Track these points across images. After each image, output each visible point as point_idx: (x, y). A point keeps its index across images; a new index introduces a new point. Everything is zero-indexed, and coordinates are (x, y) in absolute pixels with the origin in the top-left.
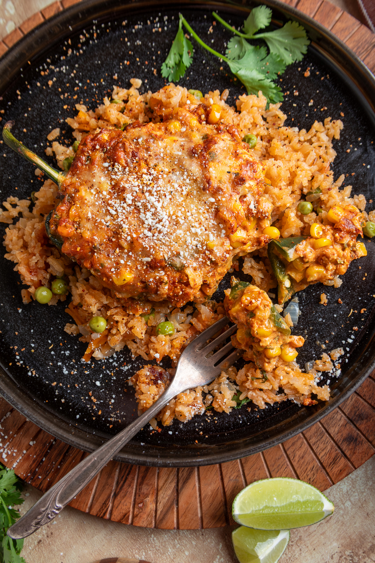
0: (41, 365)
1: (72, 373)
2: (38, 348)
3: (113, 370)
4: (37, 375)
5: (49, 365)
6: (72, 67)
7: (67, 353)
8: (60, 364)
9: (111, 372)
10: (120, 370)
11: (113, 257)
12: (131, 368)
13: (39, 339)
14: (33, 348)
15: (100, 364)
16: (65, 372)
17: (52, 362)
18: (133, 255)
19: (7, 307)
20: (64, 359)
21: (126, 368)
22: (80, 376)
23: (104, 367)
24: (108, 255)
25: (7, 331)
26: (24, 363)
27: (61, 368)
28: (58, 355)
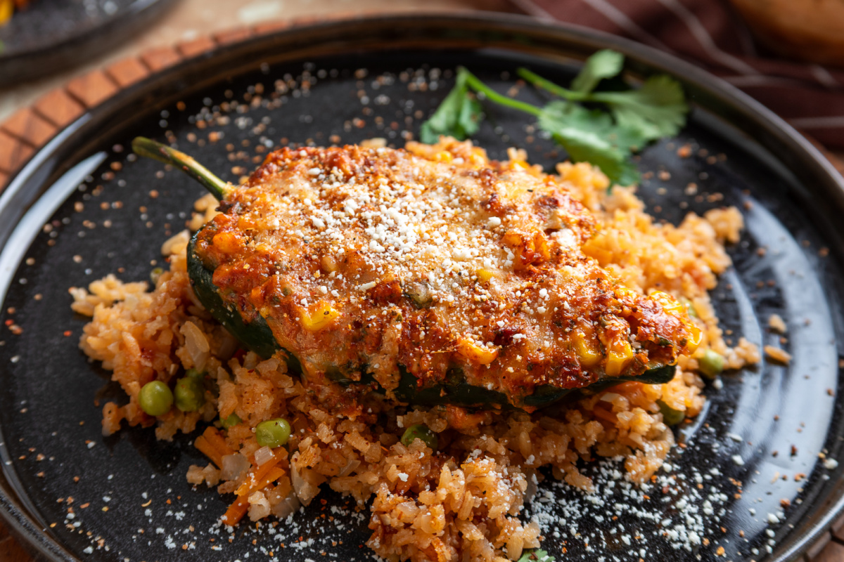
0: (118, 533)
1: (185, 546)
2: (117, 506)
3: (275, 547)
4: (107, 549)
5: (136, 533)
6: (257, 121)
7: (180, 515)
8: (160, 530)
9: (269, 550)
10: (289, 548)
11: (308, 281)
12: (314, 546)
13: (122, 491)
14: (106, 504)
15: (248, 538)
16: (170, 544)
17: (144, 528)
18: (345, 281)
19: (64, 438)
20: (171, 525)
21: (304, 544)
22: (201, 554)
23: (255, 541)
24: (301, 279)
25: (56, 476)
26: (82, 527)
27: (161, 539)
28: (160, 519)
